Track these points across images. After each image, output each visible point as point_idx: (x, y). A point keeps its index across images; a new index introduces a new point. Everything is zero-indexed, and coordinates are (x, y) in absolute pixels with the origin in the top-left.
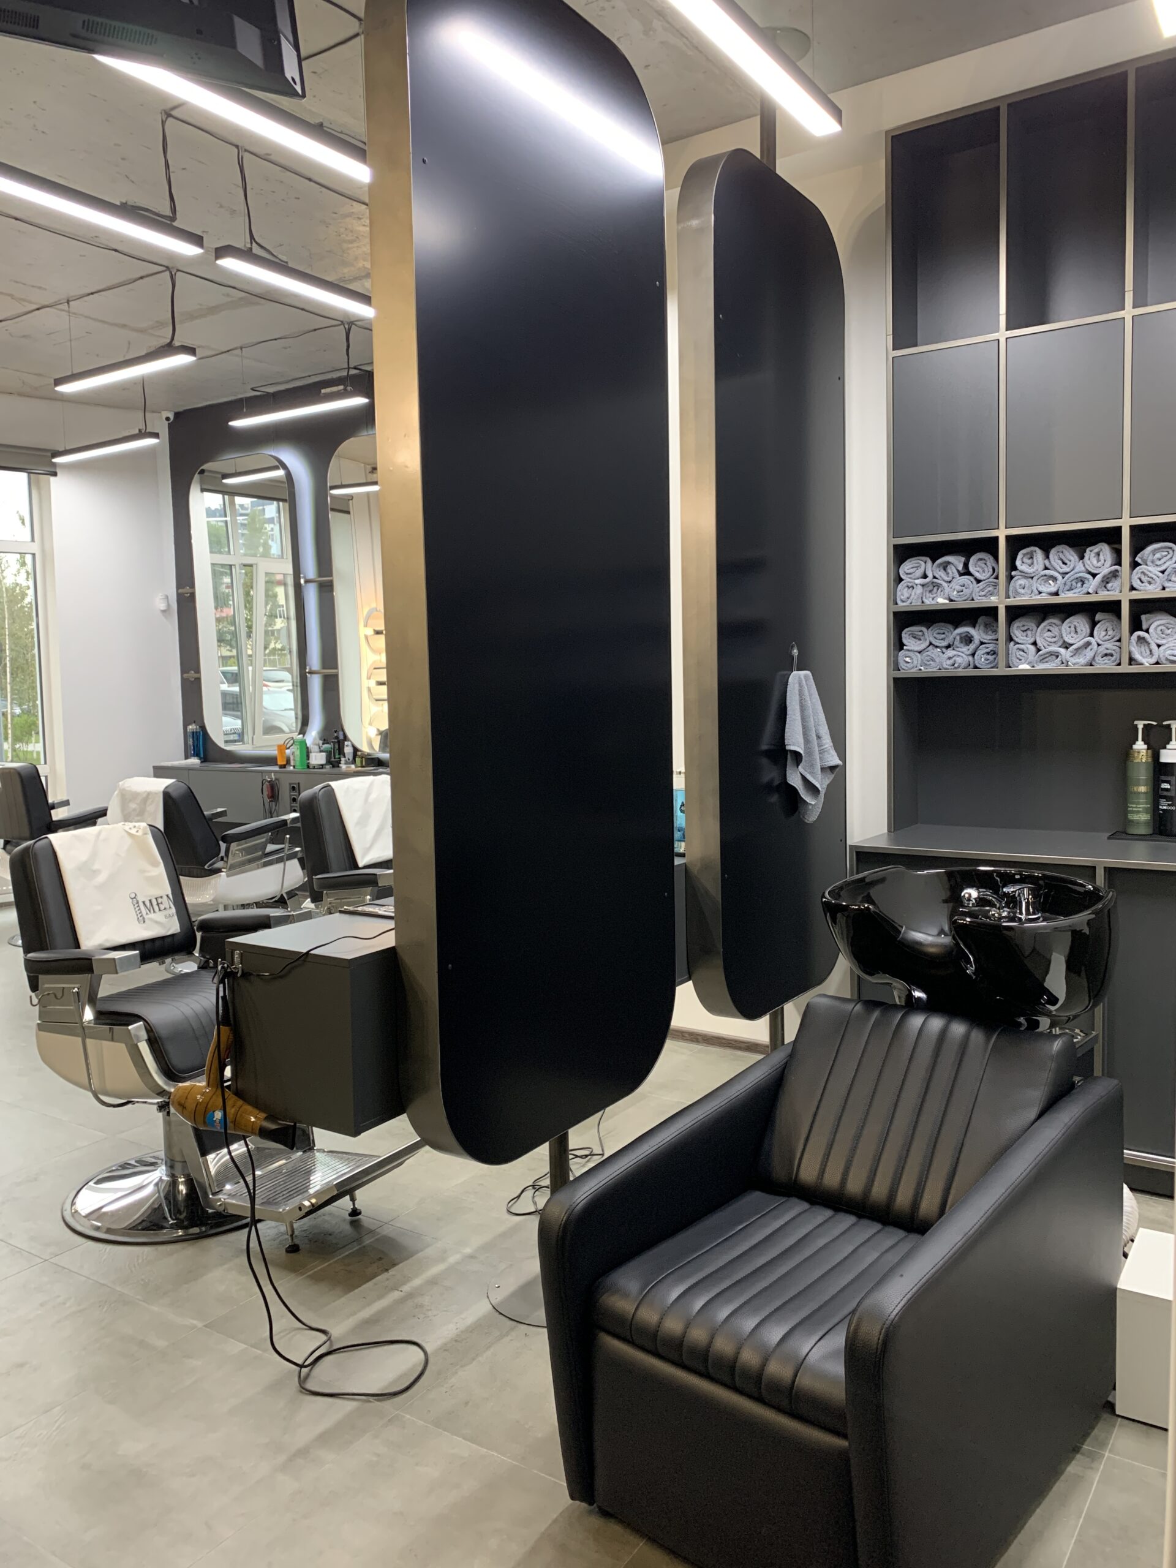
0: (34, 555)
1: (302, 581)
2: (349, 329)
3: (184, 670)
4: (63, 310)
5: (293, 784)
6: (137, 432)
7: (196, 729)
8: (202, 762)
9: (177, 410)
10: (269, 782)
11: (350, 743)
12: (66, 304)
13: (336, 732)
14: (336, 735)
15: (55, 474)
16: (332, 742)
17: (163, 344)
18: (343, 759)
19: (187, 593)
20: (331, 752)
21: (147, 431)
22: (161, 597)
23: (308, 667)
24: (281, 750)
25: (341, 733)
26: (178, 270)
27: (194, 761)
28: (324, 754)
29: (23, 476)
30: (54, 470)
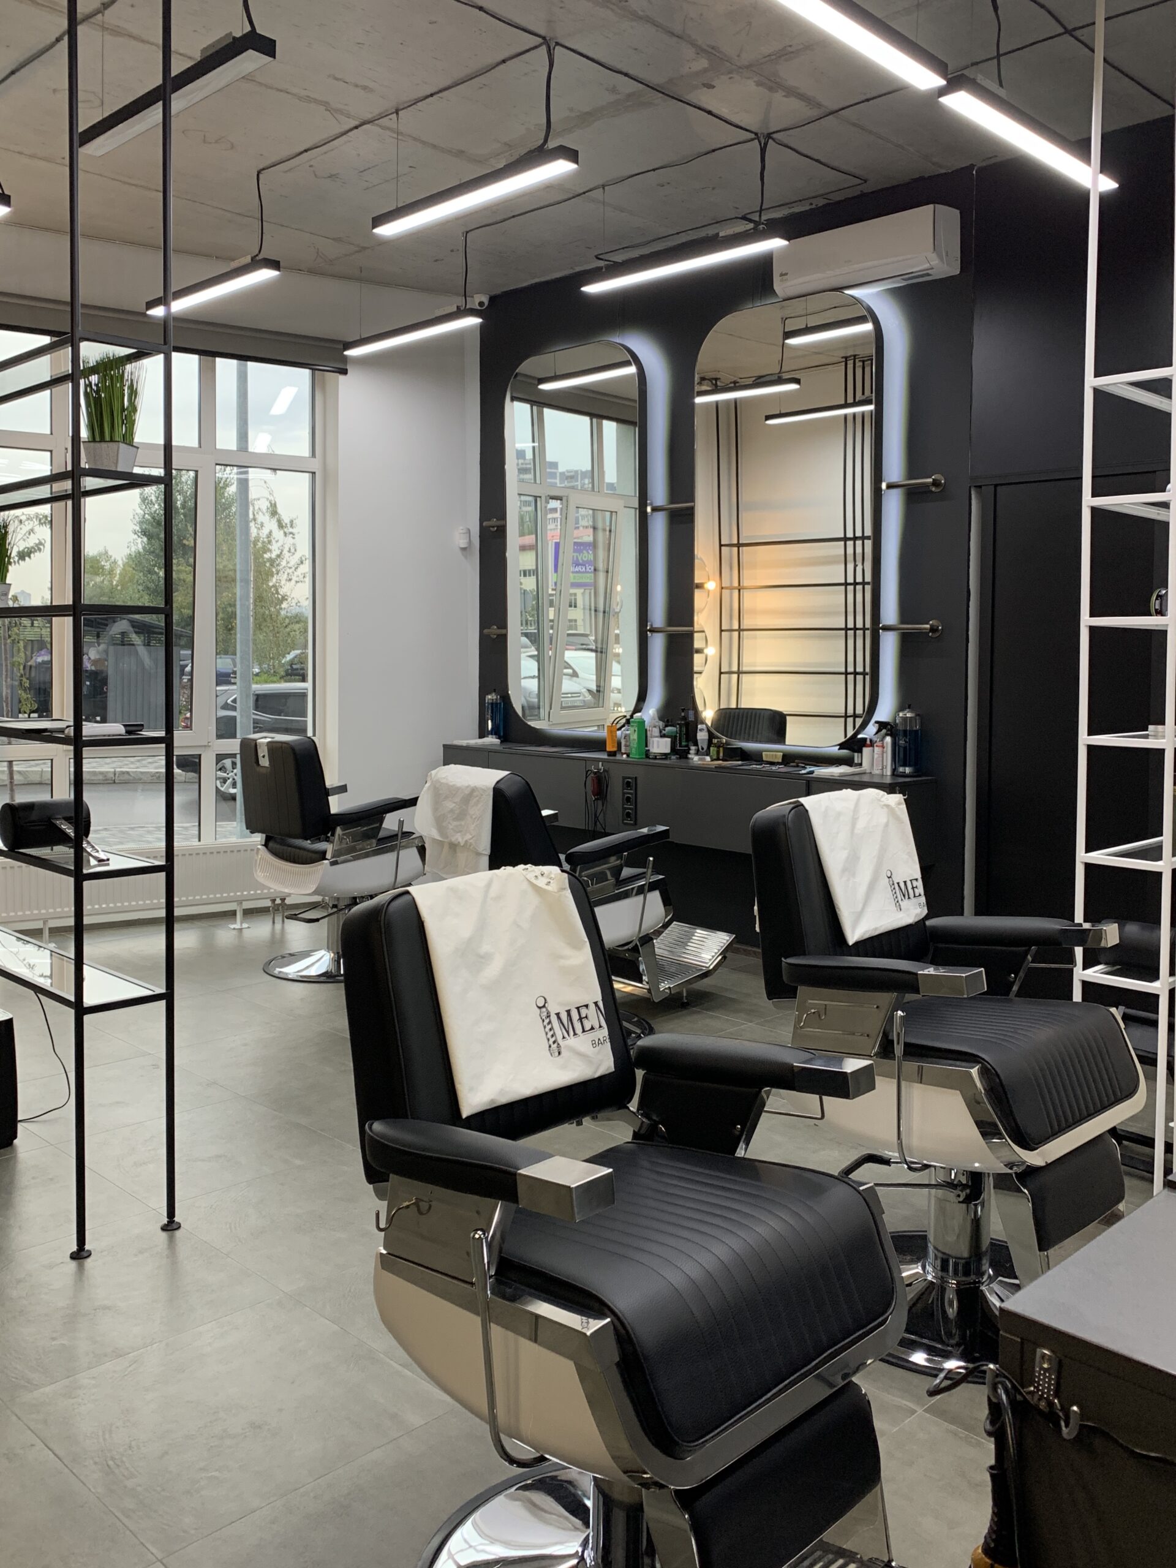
0: (313, 473)
1: (649, 509)
2: (766, 144)
3: (484, 623)
4: (388, 129)
5: (629, 778)
6: (455, 309)
7: (496, 699)
8: (501, 742)
9: (493, 293)
10: (595, 773)
11: (704, 726)
12: (395, 114)
13: (683, 710)
14: (683, 714)
15: (344, 372)
16: (678, 724)
17: (533, 148)
18: (693, 748)
19: (493, 527)
20: (676, 736)
21: (467, 307)
22: (461, 531)
23: (649, 623)
24: (611, 732)
25: (691, 713)
26: (557, 44)
27: (492, 740)
28: (668, 740)
29: (306, 373)
30: (345, 367)
